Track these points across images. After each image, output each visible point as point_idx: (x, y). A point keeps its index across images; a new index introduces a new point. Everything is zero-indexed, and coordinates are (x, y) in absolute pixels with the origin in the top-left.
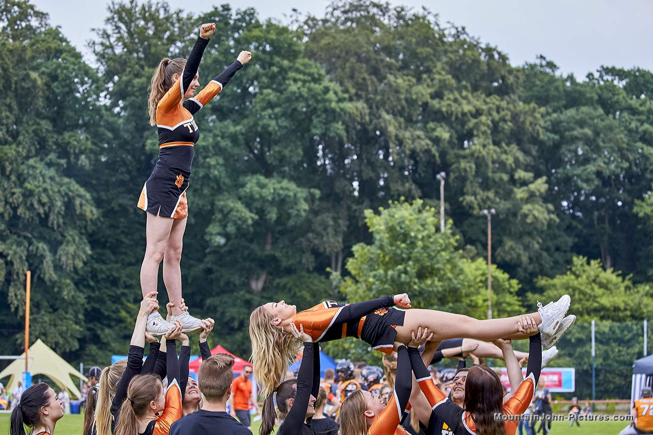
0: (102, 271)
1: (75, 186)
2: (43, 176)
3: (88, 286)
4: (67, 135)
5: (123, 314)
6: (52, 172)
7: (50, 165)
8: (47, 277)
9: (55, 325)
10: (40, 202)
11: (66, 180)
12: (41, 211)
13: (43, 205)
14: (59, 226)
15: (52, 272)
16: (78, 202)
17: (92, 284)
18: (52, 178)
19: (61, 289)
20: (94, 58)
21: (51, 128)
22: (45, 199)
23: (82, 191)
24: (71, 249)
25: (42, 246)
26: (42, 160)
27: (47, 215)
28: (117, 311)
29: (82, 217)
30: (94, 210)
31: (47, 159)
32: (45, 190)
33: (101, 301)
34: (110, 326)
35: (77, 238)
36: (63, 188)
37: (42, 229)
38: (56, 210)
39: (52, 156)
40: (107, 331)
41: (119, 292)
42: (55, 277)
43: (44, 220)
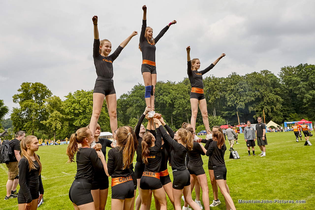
0: (285, 109)
1: (278, 96)
2: (272, 96)
3: (283, 112)
4: (275, 89)
5: (290, 115)
6: (273, 95)
7: (273, 94)
8: (275, 111)
9: (277, 118)
10: (271, 99)
11: (276, 96)
12: (272, 101)
13: (272, 100)
14: (276, 103)
15: (275, 110)
16: (278, 99)
17: (284, 111)
18: (273, 96)
19: (277, 112)
20: (279, 76)
21: (272, 88)
22: (272, 99)
23: (279, 97)
24: (278, 106)
25: (273, 106)
26: (271, 93)
27: (273, 101)
28: (289, 115)
29: (280, 101)
30: (282, 99)
31: (272, 93)
32: (272, 98)
33: (286, 114)
34: (288, 117)
35: (279, 104)
36: (276, 97)
37: (273, 103)
38: (275, 100)
39: (273, 92)
40: (288, 118)
41: (289, 112)
42: (276, 110)
43: (273, 102)
